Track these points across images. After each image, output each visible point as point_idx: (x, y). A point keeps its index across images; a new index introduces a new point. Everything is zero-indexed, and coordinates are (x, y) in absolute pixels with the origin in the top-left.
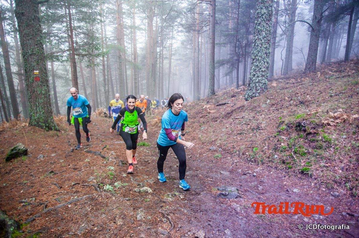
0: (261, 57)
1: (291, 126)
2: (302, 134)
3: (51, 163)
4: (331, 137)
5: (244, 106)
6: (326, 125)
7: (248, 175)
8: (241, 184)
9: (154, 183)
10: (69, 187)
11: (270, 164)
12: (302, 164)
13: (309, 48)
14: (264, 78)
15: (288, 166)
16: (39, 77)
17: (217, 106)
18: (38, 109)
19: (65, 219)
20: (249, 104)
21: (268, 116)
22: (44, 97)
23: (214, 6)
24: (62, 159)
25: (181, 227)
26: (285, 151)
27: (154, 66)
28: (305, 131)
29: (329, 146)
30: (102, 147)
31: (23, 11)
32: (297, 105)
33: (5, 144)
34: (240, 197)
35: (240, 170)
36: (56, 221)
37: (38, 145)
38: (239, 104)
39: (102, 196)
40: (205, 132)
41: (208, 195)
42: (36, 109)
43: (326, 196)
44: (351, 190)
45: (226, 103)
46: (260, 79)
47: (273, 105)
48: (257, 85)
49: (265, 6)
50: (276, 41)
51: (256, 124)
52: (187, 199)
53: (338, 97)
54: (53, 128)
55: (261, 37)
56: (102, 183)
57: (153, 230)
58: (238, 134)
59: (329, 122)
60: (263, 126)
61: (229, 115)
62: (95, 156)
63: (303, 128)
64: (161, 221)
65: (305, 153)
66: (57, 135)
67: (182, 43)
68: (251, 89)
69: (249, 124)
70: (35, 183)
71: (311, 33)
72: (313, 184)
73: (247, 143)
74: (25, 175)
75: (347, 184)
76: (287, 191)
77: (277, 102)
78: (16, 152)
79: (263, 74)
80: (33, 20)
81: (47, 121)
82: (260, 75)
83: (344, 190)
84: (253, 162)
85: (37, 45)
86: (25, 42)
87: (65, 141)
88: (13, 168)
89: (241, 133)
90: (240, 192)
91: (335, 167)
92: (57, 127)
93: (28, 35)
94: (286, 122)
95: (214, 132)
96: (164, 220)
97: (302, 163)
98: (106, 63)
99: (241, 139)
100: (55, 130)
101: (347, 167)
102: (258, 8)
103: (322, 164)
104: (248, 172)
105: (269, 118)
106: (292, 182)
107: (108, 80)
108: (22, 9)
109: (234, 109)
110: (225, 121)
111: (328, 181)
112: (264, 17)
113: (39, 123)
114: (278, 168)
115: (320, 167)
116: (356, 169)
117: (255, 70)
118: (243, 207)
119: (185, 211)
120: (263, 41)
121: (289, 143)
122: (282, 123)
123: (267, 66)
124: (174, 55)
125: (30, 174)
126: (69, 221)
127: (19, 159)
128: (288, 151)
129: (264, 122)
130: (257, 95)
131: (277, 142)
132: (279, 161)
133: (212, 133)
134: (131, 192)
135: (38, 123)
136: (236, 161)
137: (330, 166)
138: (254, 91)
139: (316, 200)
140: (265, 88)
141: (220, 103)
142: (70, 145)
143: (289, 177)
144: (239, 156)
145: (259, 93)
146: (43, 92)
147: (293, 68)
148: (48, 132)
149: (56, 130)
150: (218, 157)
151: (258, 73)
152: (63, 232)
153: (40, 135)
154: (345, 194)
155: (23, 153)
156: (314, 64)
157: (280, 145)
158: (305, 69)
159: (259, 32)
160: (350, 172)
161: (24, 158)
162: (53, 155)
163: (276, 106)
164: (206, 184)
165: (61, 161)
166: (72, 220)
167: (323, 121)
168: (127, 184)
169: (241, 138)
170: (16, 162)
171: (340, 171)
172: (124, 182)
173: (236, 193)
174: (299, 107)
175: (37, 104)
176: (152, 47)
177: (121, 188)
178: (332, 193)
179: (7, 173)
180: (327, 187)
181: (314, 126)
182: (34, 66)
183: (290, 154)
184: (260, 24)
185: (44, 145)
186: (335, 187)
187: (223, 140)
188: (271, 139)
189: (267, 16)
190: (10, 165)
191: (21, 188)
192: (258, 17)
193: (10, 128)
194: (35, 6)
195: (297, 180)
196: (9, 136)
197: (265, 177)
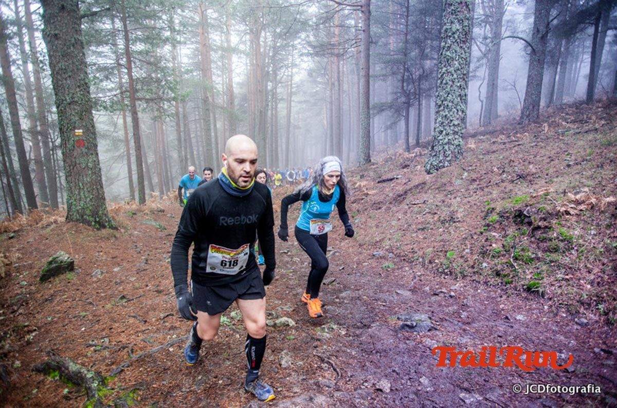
0: (452, 102)
1: (507, 217)
2: (525, 228)
3: (116, 283)
4: (571, 233)
5: (424, 183)
6: (563, 215)
7: (442, 295)
8: (432, 309)
9: (294, 311)
10: (157, 320)
11: (476, 277)
12: (527, 277)
13: (528, 82)
14: (457, 137)
15: (505, 279)
16: (83, 140)
17: (379, 182)
18: (82, 194)
19: (168, 369)
20: (434, 180)
21: (467, 199)
22: (92, 173)
23: (367, 14)
24: (133, 277)
25: (351, 376)
26: (499, 257)
27: (263, 114)
28: (530, 224)
29: (569, 247)
31: (56, 32)
32: (513, 181)
34: (436, 329)
35: (427, 288)
36: (156, 372)
37: (87, 253)
38: (416, 181)
40: (362, 226)
41: (383, 327)
42: (79, 193)
43: (567, 325)
44: (606, 314)
45: (394, 179)
46: (450, 137)
47: (474, 180)
48: (446, 147)
49: (457, 18)
50: (471, 70)
51: (448, 213)
52: (352, 334)
53: (579, 166)
54: (106, 224)
55: (451, 69)
57: (312, 381)
58: (419, 230)
59: (569, 210)
60: (459, 216)
61: (401, 198)
63: (526, 220)
64: (320, 368)
65: (532, 259)
66: (115, 237)
67: (310, 74)
68: (435, 155)
69: (436, 213)
70: (100, 316)
71: (531, 56)
72: (546, 307)
73: (435, 244)
74: (79, 303)
75: (600, 306)
76: (507, 318)
77: (479, 175)
78: (56, 267)
79: (456, 129)
80: (73, 46)
81: (97, 213)
82: (451, 132)
83: (595, 315)
84: (447, 275)
85: (79, 86)
86: (60, 82)
87: (129, 246)
88: (55, 292)
89: (424, 228)
90: (434, 322)
91: (579, 279)
92: (113, 223)
93: (65, 71)
94: (498, 210)
95: (377, 226)
96: (324, 365)
97: (527, 275)
98: (181, 110)
99: (425, 238)
100: (110, 228)
101: (599, 279)
102: (446, 22)
103: (560, 276)
104: (440, 290)
105: (469, 202)
106: (512, 305)
107: (185, 140)
108: (56, 29)
109: (408, 188)
110: (395, 209)
111: (571, 302)
112: (456, 36)
113: (85, 217)
114: (489, 284)
115: (557, 280)
116: (613, 282)
117: (443, 123)
119: (353, 353)
120: (455, 76)
121: (505, 243)
122: (491, 212)
123: (463, 116)
124: (295, 94)
125: (88, 301)
126: (175, 371)
127: (62, 277)
128: (504, 255)
129: (461, 210)
130: (446, 165)
131: (486, 241)
132: (490, 272)
133: (374, 229)
135: (82, 217)
136: (419, 274)
137: (572, 278)
138: (441, 158)
139: (553, 331)
140: (459, 152)
141: (384, 178)
142: (139, 252)
143: (508, 297)
144: (423, 265)
145: (450, 161)
146: (89, 164)
147: (499, 114)
148: (100, 232)
149: (112, 227)
150: (389, 267)
151: (447, 128)
152: (172, 389)
153: (87, 236)
154: (597, 322)
155: (67, 268)
156: (536, 107)
157: (491, 247)
158: (522, 118)
159: (449, 61)
160: (603, 288)
161: (69, 275)
162: (115, 270)
163: (478, 183)
164: (377, 310)
165: (132, 279)
166: (181, 370)
167: (558, 208)
169: (425, 235)
170: (57, 282)
171: (589, 286)
173: (428, 323)
174: (517, 184)
175: (81, 185)
176: (258, 81)
178: (576, 320)
179: (47, 300)
180: (568, 311)
181: (543, 216)
182: (75, 123)
183: (508, 261)
184: (449, 47)
185: (97, 254)
186: (582, 310)
187: (395, 241)
188: (475, 237)
189: (461, 35)
190: (50, 288)
191: (79, 323)
192: (447, 36)
193: (31, 226)
194: (75, 23)
195: (520, 302)
196: (35, 239)
197: (470, 297)
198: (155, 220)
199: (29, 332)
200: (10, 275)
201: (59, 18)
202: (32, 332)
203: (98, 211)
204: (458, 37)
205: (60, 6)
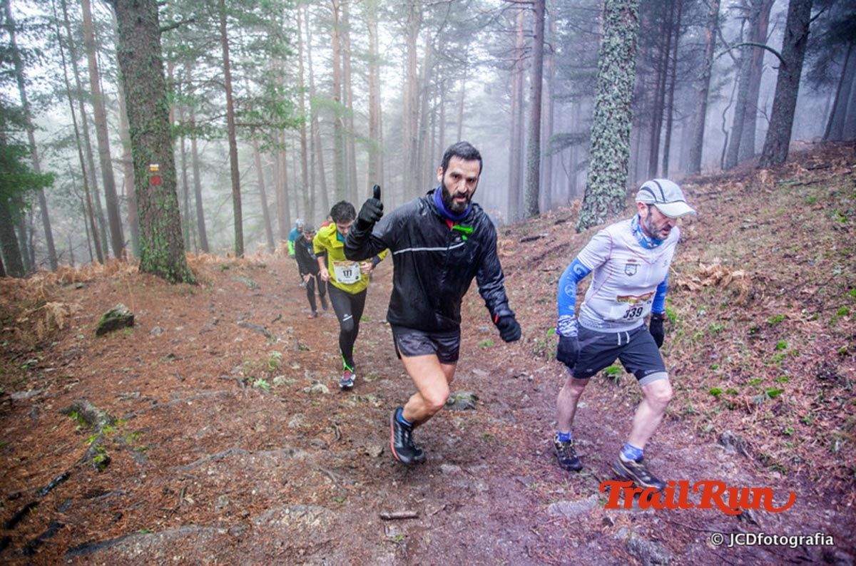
0: (609, 140)
3: (173, 343)
5: (567, 245)
6: (680, 290)
7: (521, 378)
10: (197, 380)
13: (774, 109)
14: (615, 185)
16: (159, 177)
17: (523, 241)
18: (156, 240)
19: (179, 420)
20: (580, 241)
22: (169, 216)
23: (541, 14)
24: (194, 336)
30: (272, 318)
31: (132, 50)
33: (96, 305)
35: (511, 370)
37: (153, 308)
38: (560, 241)
39: (244, 395)
42: (153, 239)
45: (539, 237)
46: (606, 186)
49: (618, 30)
50: (710, 89)
54: (184, 278)
55: (609, 97)
56: (253, 377)
57: (305, 440)
58: (537, 302)
59: (690, 284)
61: (535, 263)
62: (254, 334)
64: (324, 431)
66: (192, 293)
67: (488, 90)
68: (587, 209)
70: (143, 372)
71: (780, 71)
72: (615, 396)
74: (128, 359)
78: (114, 321)
79: (614, 176)
80: (150, 65)
81: (173, 264)
82: (607, 179)
84: (540, 356)
85: (156, 113)
87: (205, 304)
88: (108, 347)
89: (543, 301)
92: (193, 277)
93: (140, 95)
98: (308, 135)
99: (537, 313)
100: (187, 282)
102: (604, 33)
104: (523, 373)
107: (313, 176)
108: (131, 46)
109: (548, 250)
110: (524, 275)
112: (615, 53)
113: (159, 267)
117: (596, 167)
118: (467, 421)
120: (613, 105)
123: (623, 158)
124: (470, 116)
125: (137, 358)
126: (185, 422)
127: (119, 332)
130: (599, 222)
134: (297, 393)
135: (156, 267)
136: (513, 354)
138: (594, 213)
140: (618, 206)
141: (530, 235)
142: (213, 312)
145: (605, 216)
146: (166, 206)
148: (174, 286)
149: (190, 282)
150: (486, 345)
151: (602, 173)
152: (174, 435)
153: (159, 290)
155: (126, 323)
156: (783, 145)
158: (762, 159)
159: (606, 86)
161: (127, 331)
162: (178, 329)
165: (192, 339)
166: (190, 422)
167: (678, 281)
168: (294, 380)
170: (113, 337)
172: (292, 377)
173: (468, 401)
175: (155, 229)
176: (413, 100)
177: (283, 387)
179: (98, 355)
182: (150, 156)
184: (607, 68)
185: (165, 310)
189: (622, 52)
190: (104, 342)
191: (120, 377)
192: (605, 53)
193: (106, 276)
194: (154, 39)
195: (594, 389)
196: (103, 290)
197: (546, 382)
198: (251, 277)
199: (69, 382)
200: (69, 328)
201: (135, 34)
202: (73, 382)
203: (174, 262)
204: (619, 54)
205: (136, 19)
